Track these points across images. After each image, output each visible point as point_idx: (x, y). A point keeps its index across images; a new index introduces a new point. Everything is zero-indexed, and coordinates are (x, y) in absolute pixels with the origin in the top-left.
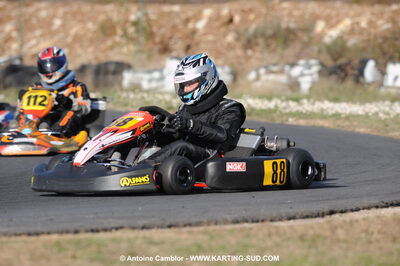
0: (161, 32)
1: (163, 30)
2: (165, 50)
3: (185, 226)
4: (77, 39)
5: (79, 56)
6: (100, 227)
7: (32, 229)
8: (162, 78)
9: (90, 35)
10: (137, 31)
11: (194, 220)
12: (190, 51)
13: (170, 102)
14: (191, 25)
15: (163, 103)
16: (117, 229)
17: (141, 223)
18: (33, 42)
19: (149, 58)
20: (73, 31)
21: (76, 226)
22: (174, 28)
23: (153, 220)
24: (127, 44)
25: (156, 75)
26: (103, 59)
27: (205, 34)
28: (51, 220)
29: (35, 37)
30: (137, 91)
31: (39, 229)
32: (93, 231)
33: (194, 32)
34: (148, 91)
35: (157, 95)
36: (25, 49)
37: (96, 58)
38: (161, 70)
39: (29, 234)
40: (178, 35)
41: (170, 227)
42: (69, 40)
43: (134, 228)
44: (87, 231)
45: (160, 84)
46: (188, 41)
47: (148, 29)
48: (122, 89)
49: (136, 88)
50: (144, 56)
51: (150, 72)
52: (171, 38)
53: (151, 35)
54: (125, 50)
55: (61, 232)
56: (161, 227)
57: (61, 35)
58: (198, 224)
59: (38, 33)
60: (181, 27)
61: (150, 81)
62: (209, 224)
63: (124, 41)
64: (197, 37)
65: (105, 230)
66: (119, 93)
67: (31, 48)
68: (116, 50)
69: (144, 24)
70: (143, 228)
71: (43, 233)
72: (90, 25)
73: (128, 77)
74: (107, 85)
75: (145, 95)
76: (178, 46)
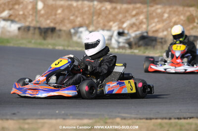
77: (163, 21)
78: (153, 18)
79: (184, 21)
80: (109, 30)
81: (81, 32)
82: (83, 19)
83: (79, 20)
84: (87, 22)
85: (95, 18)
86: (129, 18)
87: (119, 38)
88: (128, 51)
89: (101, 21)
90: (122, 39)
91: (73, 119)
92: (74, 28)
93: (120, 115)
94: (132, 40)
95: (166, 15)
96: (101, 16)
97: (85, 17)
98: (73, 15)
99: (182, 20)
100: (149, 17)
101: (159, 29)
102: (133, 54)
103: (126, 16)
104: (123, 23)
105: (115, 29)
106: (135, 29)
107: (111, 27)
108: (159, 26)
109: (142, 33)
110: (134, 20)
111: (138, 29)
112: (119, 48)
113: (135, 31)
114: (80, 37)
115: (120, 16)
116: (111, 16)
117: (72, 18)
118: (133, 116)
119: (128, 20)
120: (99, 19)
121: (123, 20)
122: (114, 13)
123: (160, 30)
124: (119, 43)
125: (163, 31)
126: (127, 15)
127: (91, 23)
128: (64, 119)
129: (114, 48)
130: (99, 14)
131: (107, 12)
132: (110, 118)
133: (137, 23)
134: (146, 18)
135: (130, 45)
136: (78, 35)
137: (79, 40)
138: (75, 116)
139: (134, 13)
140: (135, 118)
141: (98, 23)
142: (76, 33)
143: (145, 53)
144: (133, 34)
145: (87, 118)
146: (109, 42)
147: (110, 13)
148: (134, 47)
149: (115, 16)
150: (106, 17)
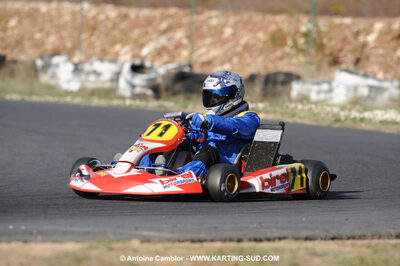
0: (332, 44)
1: (333, 43)
2: (335, 62)
3: (349, 238)
4: (247, 48)
5: (249, 65)
6: (263, 237)
7: (196, 236)
8: (330, 91)
9: (260, 45)
10: (307, 42)
11: (358, 233)
12: (360, 65)
13: (338, 114)
14: (361, 39)
15: (330, 115)
16: (280, 239)
17: (304, 234)
18: (203, 50)
19: (319, 69)
20: (244, 40)
21: (240, 234)
22: (345, 40)
23: (317, 231)
24: (297, 55)
25: (325, 87)
26: (272, 69)
27: (375, 47)
28: (215, 228)
29: (204, 45)
30: (305, 102)
31: (203, 236)
32: (256, 240)
33: (364, 45)
34: (316, 103)
35: (325, 107)
36: (195, 56)
37: (266, 68)
38: (330, 82)
39: (193, 241)
40: (348, 48)
41: (333, 239)
42: (239, 49)
43: (297, 239)
44: (250, 240)
45: (328, 96)
46: (358, 55)
47: (318, 41)
48: (291, 100)
49: (304, 99)
50: (313, 68)
51: (318, 83)
52: (341, 50)
53: (321, 47)
54: (294, 61)
55: (224, 240)
56: (325, 239)
57: (231, 44)
58: (362, 237)
59: (208, 41)
60: (351, 39)
61: (319, 92)
62: (372, 237)
63: (293, 51)
64: (367, 50)
65: (268, 240)
66: (287, 104)
67: (201, 55)
68: (286, 61)
69: (314, 35)
70: (307, 239)
71: (206, 240)
72: (261, 35)
73: (296, 88)
74: (275, 95)
75: (313, 107)
76: (348, 59)
77: (223, 42)
78: (202, 37)
79: (265, 42)
80: (113, 61)
81: (57, 65)
82: (61, 38)
83: (52, 41)
84: (69, 44)
85: (84, 36)
86: (154, 36)
87: (133, 77)
88: (153, 104)
89: (98, 43)
90: (140, 80)
91: (44, 241)
92: (42, 57)
93: (138, 232)
94: (159, 80)
95: (228, 31)
96: (97, 33)
97: (65, 34)
98: (41, 30)
99: (260, 40)
100: (194, 35)
101: (215, 58)
102: (162, 109)
103: (146, 33)
104: (142, 46)
105: (126, 60)
106: (165, 58)
107: (117, 55)
108: (215, 53)
109: (180, 67)
110: (163, 41)
111: (173, 58)
112: (134, 96)
113: (166, 63)
114: (54, 76)
115: (136, 33)
116: (116, 33)
117: (38, 36)
118: (165, 235)
119: (151, 40)
120: (94, 38)
121: (142, 40)
122: (123, 25)
123: (217, 62)
124: (133, 86)
125: (223, 63)
126: (150, 30)
127: (76, 46)
128: (25, 242)
129: (123, 98)
130: (94, 29)
131: (109, 25)
132: (118, 241)
133: (170, 45)
134: (188, 37)
135: (157, 91)
136: (50, 71)
137: (52, 82)
138: (47, 236)
139: (164, 26)
140: (169, 240)
141: (91, 46)
142: (47, 66)
143: (186, 107)
144: (162, 69)
145: (71, 240)
146: (114, 85)
147: (115, 26)
148: (164, 94)
149: (125, 33)
150: (107, 35)
